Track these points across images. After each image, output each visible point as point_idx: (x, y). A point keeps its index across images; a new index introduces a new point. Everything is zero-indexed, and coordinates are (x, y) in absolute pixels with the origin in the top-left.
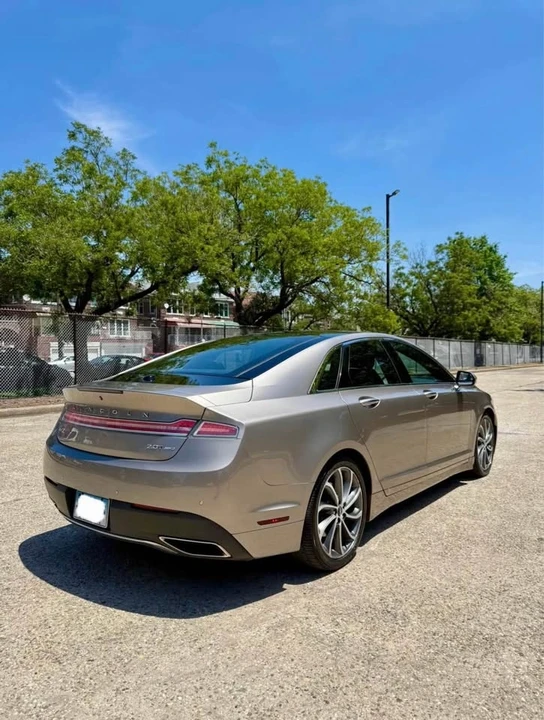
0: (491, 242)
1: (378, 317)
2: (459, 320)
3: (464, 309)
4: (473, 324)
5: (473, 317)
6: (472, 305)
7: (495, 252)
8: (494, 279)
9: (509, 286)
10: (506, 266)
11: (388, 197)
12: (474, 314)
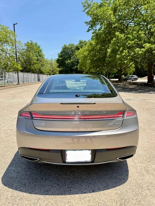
0: (38, 45)
1: (15, 66)
2: (32, 67)
3: (34, 64)
4: (36, 69)
5: (36, 67)
6: (36, 63)
7: (39, 48)
8: (40, 56)
9: (44, 58)
10: (43, 52)
11: (14, 25)
12: (37, 66)
